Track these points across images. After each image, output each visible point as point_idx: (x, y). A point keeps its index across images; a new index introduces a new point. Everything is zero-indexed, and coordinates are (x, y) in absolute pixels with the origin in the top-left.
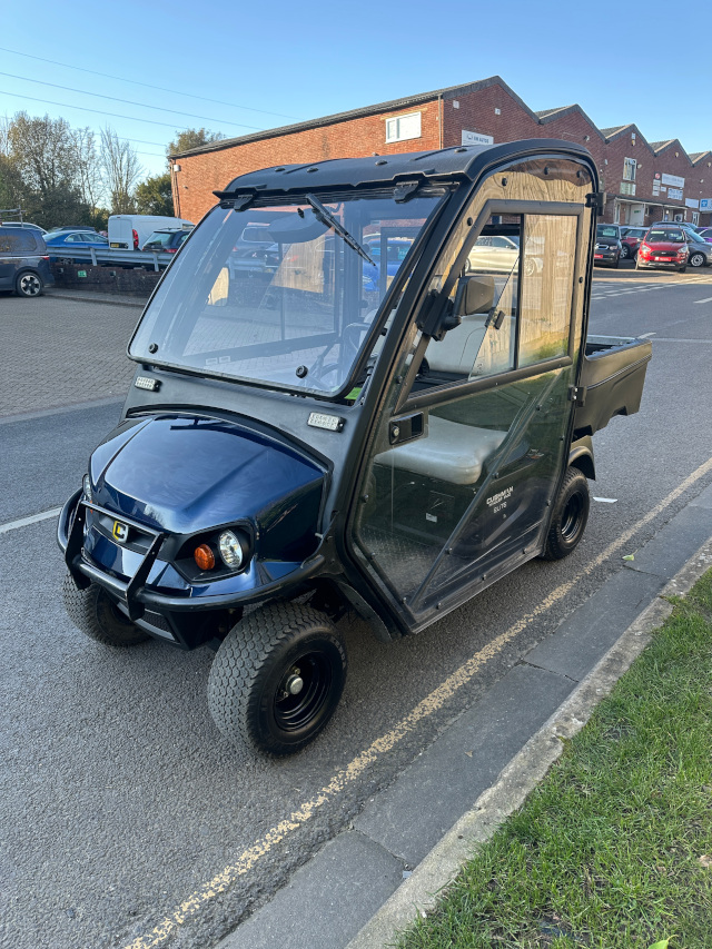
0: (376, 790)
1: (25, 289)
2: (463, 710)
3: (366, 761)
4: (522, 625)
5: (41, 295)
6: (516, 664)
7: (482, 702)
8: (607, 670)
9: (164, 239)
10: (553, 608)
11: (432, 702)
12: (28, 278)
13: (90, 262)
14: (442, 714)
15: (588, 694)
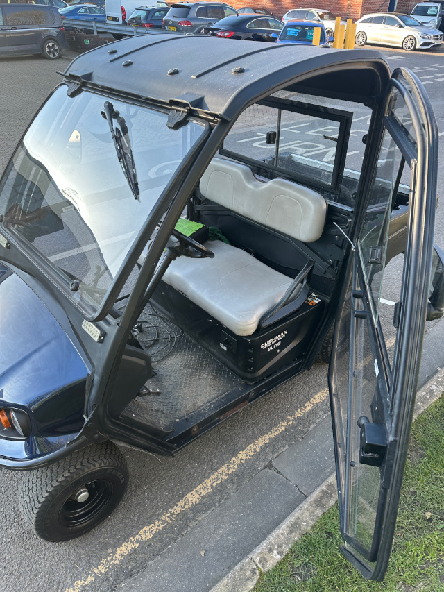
0: (129, 575)
1: (49, 53)
2: (214, 507)
3: (131, 546)
4: (282, 427)
5: (60, 57)
6: (265, 468)
7: (229, 502)
8: (318, 503)
9: (143, 14)
10: (311, 412)
11: (193, 498)
12: (50, 44)
13: (92, 32)
14: (196, 509)
15: (295, 526)
